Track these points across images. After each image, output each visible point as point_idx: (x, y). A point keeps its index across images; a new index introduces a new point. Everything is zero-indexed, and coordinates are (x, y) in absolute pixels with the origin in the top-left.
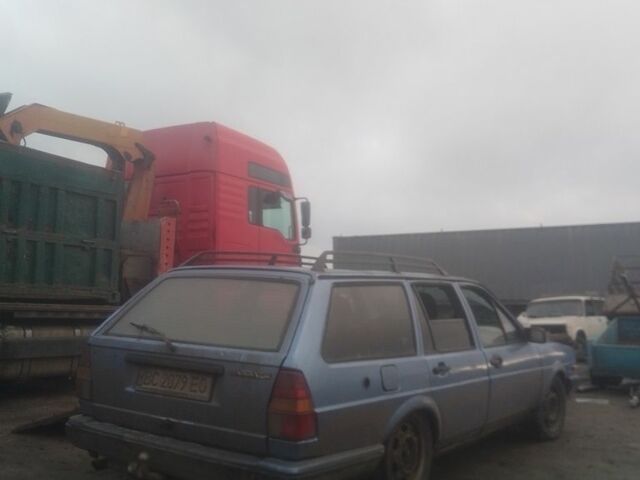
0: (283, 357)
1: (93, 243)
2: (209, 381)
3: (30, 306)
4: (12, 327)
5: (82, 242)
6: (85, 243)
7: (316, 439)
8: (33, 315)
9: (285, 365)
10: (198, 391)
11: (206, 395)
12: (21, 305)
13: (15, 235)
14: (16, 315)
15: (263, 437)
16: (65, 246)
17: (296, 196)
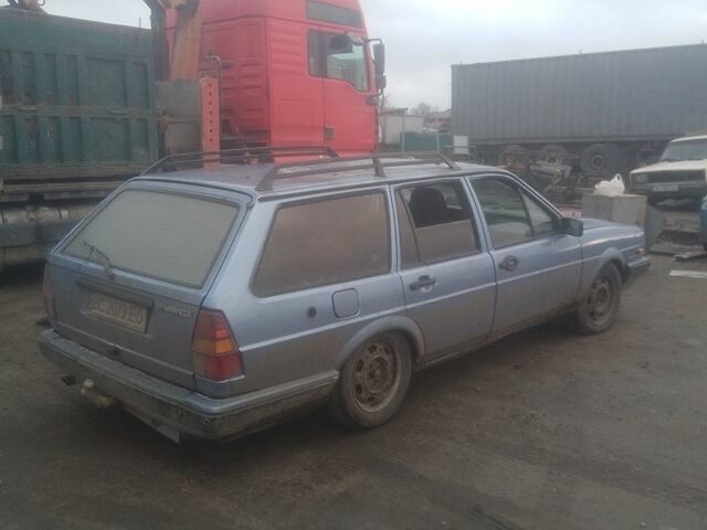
0: (203, 295)
1: (123, 114)
2: (144, 312)
3: (60, 186)
4: (46, 208)
5: (111, 113)
6: (116, 114)
7: (243, 377)
8: (65, 196)
9: (204, 304)
10: (135, 322)
11: (142, 326)
12: (51, 186)
13: (35, 111)
14: (47, 197)
15: (191, 373)
16: (92, 119)
17: (370, 38)
